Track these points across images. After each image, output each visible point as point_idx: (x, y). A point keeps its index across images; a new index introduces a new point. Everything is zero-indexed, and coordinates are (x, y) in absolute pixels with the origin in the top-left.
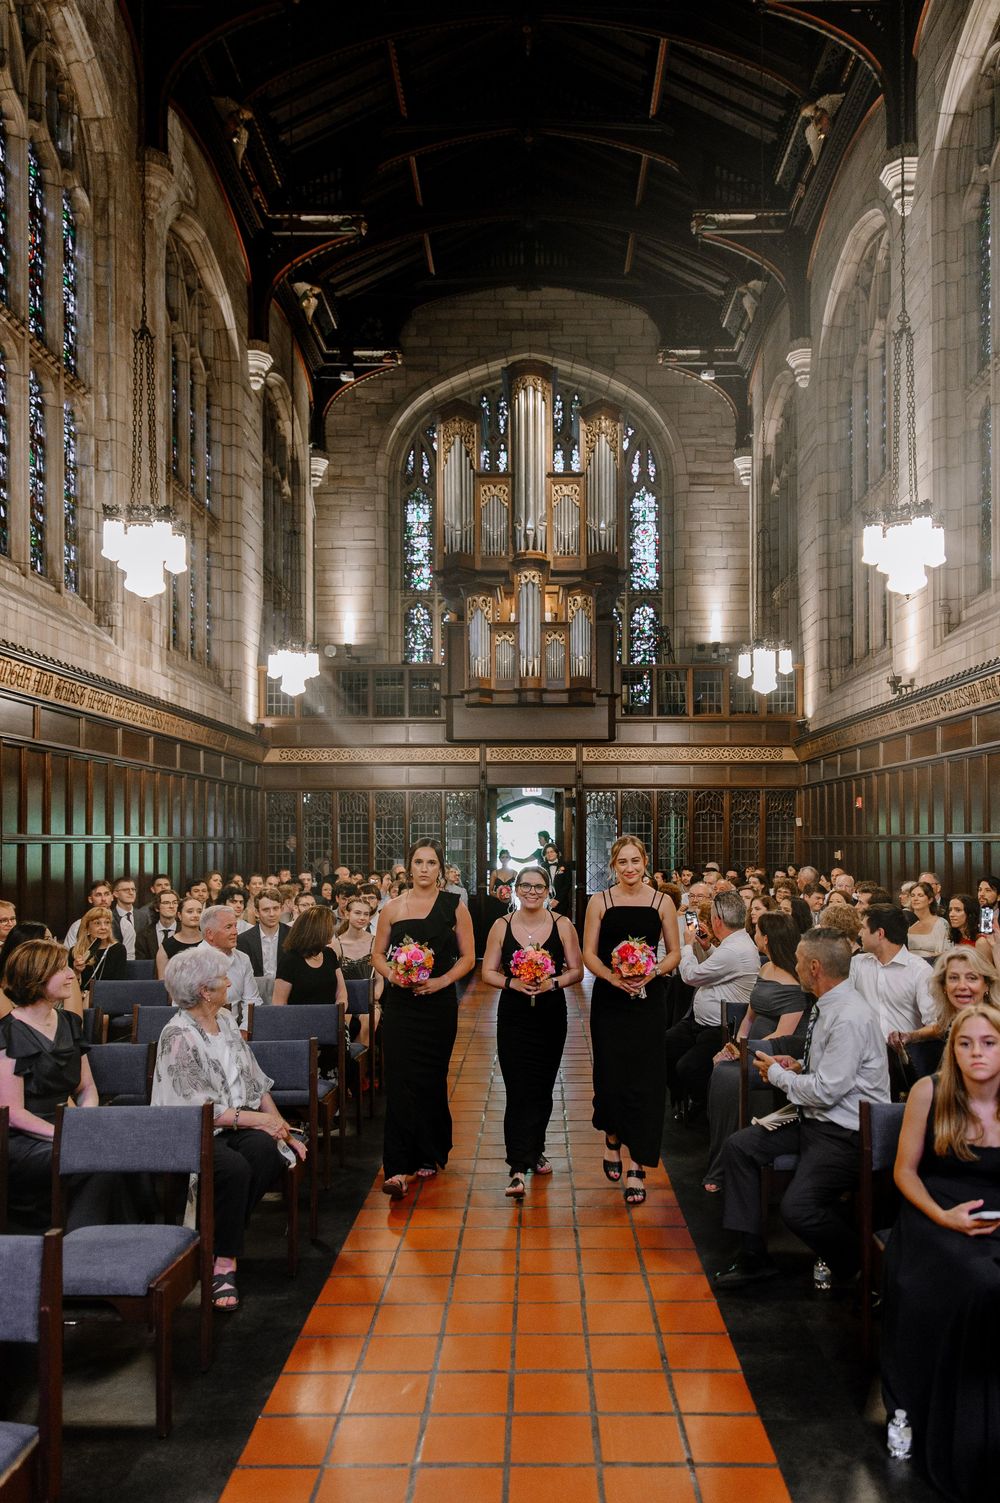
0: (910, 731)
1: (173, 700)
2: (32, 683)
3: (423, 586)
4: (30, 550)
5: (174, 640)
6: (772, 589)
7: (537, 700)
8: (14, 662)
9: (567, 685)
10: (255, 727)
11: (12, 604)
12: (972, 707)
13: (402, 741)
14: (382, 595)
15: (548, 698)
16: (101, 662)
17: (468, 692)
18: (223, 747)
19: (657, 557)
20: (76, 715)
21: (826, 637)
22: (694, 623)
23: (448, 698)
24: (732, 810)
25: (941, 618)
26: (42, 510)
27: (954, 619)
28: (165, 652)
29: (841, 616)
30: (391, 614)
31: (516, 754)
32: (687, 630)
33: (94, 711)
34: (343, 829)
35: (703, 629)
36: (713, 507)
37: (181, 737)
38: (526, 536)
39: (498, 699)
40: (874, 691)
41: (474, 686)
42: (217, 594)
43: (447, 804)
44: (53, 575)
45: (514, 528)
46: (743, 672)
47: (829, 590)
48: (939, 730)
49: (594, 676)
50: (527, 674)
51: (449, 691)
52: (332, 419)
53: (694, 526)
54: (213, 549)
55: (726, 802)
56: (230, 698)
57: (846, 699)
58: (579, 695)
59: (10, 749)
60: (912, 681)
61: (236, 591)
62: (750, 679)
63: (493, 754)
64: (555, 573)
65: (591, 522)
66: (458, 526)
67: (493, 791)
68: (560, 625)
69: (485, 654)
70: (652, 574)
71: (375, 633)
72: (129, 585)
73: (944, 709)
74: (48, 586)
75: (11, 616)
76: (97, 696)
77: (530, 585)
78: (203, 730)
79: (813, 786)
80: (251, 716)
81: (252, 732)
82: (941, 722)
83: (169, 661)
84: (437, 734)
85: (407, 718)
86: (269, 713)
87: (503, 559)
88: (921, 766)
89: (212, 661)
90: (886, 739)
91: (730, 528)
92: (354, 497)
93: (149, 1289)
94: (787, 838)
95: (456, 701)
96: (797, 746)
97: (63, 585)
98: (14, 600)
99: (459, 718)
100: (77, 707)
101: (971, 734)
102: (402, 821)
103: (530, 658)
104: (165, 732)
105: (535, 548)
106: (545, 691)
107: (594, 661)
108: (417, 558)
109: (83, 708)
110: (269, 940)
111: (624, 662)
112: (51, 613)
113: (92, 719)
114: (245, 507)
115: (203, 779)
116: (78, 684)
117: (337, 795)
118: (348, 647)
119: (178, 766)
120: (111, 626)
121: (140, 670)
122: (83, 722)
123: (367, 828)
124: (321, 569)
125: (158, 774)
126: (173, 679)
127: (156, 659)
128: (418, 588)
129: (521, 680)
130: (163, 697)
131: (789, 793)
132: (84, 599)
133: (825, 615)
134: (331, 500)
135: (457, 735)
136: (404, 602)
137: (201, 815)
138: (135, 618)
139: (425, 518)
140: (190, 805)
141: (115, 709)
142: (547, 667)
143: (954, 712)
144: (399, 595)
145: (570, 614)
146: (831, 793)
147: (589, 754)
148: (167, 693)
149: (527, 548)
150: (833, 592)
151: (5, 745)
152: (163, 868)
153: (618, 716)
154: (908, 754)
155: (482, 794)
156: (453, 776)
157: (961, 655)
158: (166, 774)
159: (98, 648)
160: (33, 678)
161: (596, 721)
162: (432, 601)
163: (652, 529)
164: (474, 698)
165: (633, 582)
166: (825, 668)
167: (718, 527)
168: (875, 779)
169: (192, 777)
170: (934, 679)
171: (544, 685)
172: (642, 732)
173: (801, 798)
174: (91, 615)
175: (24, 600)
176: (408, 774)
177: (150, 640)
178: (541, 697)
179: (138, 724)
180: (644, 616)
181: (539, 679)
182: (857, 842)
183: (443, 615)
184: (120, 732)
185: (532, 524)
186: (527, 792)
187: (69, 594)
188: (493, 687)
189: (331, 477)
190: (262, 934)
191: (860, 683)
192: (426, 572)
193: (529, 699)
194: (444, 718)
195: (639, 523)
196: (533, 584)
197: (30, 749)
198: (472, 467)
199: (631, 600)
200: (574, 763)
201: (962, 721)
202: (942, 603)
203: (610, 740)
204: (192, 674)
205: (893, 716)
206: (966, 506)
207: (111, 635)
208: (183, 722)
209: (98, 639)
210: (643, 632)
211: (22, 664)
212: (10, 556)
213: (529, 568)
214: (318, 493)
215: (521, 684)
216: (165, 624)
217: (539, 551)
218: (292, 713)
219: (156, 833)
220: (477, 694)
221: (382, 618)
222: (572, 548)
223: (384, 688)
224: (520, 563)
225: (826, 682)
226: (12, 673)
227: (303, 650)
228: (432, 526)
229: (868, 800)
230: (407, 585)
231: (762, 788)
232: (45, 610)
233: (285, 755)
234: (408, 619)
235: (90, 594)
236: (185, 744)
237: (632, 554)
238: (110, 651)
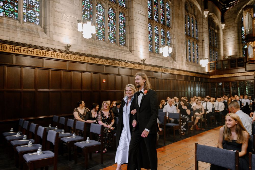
1: (188, 70)
2: (160, 70)
5: (190, 60)
13: (236, 72)
14: (237, 45)
16: (173, 66)
17: (248, 61)
23: (245, 63)
33: (172, 73)
34: (225, 89)
52: (226, 16)
56: (201, 68)
59: (157, 79)
66: (248, 29)
69: (252, 53)
71: (236, 53)
78: (194, 74)
80: (207, 71)
81: (207, 73)
83: (187, 64)
84: (244, 70)
85: (237, 68)
86: (210, 70)
89: (199, 63)
92: (230, 29)
99: (247, 66)
102: (237, 87)
112: (165, 60)
114: (204, 37)
115: (195, 82)
116: (168, 69)
118: (230, 56)
119: (189, 80)
120: (176, 60)
121: (181, 66)
123: (230, 89)
124: (224, 43)
126: (188, 67)
127: (184, 64)
130: (185, 70)
132: (172, 57)
134: (226, 31)
138: (180, 59)
144: (241, 45)
156: (248, 78)
158: (186, 81)
159: (172, 64)
174: (173, 59)
176: (238, 78)
177: (183, 61)
179: (180, 74)
184: (177, 76)
189: (226, 27)
194: (244, 67)
198: (251, 17)
204: (193, 65)
207: (176, 62)
208: (190, 73)
211: (158, 68)
214: (223, 30)
220: (250, 61)
236: (190, 76)
238: (175, 64)
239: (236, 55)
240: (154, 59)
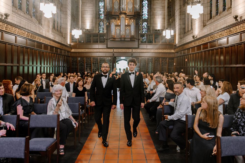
0: (196, 46)
1: (54, 39)
2: (26, 35)
3: (102, 18)
4: (26, 9)
5: (54, 27)
6: (170, 19)
7: (124, 40)
8: (22, 31)
9: (130, 37)
10: (69, 45)
11: (22, 19)
12: (208, 41)
13: (98, 48)
14: (94, 19)
15: (126, 40)
16: (39, 31)
17: (111, 38)
18: (63, 48)
19: (148, 13)
20: (34, 41)
21: (180, 28)
22: (155, 26)
23: (107, 39)
24: (162, 62)
25: (202, 24)
26: (28, 2)
27: (205, 25)
28: (52, 29)
29: (183, 24)
30: (96, 24)
31: (120, 50)
32: (153, 27)
33: (38, 41)
34: (86, 65)
35: (157, 27)
36: (158, 3)
37: (55, 46)
38: (122, 8)
39: (116, 40)
40: (189, 38)
41: (112, 37)
42: (62, 19)
43: (106, 60)
44: (30, 14)
45: (120, 7)
46: (164, 34)
47: (181, 19)
48: (202, 46)
49: (135, 35)
50: (122, 35)
51: (107, 38)
53: (155, 7)
54: (62, 10)
55: (160, 60)
56: (65, 39)
57: (184, 40)
58: (132, 39)
59: (21, 48)
60: (197, 36)
61: (66, 18)
62: (165, 36)
63: (115, 50)
64: (128, 16)
65: (135, 6)
66: (109, 6)
67: (115, 57)
68: (129, 25)
69: (114, 31)
70: (147, 16)
71: (93, 27)
72: (45, 16)
73: (203, 42)
74: (29, 16)
75: (22, 22)
76: (39, 38)
77: (123, 18)
78: (59, 45)
79: (177, 57)
80: (69, 43)
82: (203, 44)
83: (53, 32)
84: (105, 46)
85: (99, 43)
86: (72, 42)
87: (118, 13)
88: (198, 53)
89: (61, 31)
90: (191, 48)
91: (162, 7)
92: (89, 1)
93: (47, 150)
94: (172, 67)
95: (108, 40)
96: (174, 49)
97: (32, 16)
98: (23, 19)
99: (109, 43)
100: (35, 40)
101: (208, 47)
102: (98, 63)
103: (123, 32)
104: (52, 45)
105: (124, 11)
106: (126, 38)
107: (135, 32)
108: (101, 12)
109: (36, 40)
110: (71, 85)
111: (141, 33)
112: (30, 21)
113: (38, 42)
114: (68, 2)
115: (59, 55)
116: (35, 35)
117: (85, 58)
118: (88, 30)
119: (54, 52)
120: (41, 24)
121: (47, 33)
122: (36, 43)
123: (91, 65)
124: (83, 15)
125: (50, 53)
126: (54, 35)
127: (50, 31)
128: (101, 18)
129: (121, 36)
130: (51, 38)
131: (173, 58)
132: (36, 19)
133: (180, 24)
134: (85, 1)
135: (108, 47)
136: (99, 21)
137: (59, 61)
138: (46, 23)
139: (103, 5)
140: (57, 60)
141: (42, 41)
142: (126, 34)
143: (205, 42)
144: (98, 20)
145: (131, 23)
146: (181, 58)
147: (134, 50)
148: (52, 38)
149: (122, 11)
150: (182, 20)
151: (20, 47)
152: (51, 72)
153: (140, 43)
154: (196, 51)
155: (113, 58)
156: (107, 55)
157: (206, 31)
158: (52, 53)
159: (39, 28)
160: (26, 34)
161: (136, 44)
162: (104, 21)
163: (147, 7)
164: (112, 39)
165: (143, 18)
166: (180, 34)
167: (159, 7)
168: (189, 55)
169: (57, 54)
170: (201, 36)
171: (125, 37)
172: (144, 46)
173: (175, 59)
174: (38, 22)
175: (25, 19)
176: (99, 54)
177: (49, 27)
178: (125, 39)
179: (46, 43)
180: (145, 24)
181: (125, 36)
182: (186, 68)
183: (106, 24)
184: (43, 45)
185: (123, 6)
186: (122, 58)
187: (33, 18)
188: (116, 37)
190: (70, 84)
191: (186, 37)
192: (103, 15)
193: (122, 40)
194: (106, 43)
195: (144, 6)
196: (124, 17)
197: (25, 48)
199: (142, 21)
200: (131, 52)
201: (206, 44)
202: (203, 21)
203: (138, 48)
204: (57, 34)
205: (193, 43)
206: (207, 3)
207: (41, 26)
208: (55, 43)
209: (39, 27)
210: (145, 27)
211: (24, 31)
212: (22, 10)
213: (123, 14)
215: (121, 37)
216: (52, 24)
217: (125, 11)
218: (76, 42)
219: (50, 65)
220: (113, 39)
221: (94, 24)
222: (131, 11)
223: (94, 38)
224: (121, 13)
225: (180, 37)
226: (22, 33)
227: (79, 29)
228: (104, 7)
229: (188, 60)
230: (99, 18)
231: (168, 57)
232: (29, 21)
233: (75, 50)
234: (99, 24)
235: (38, 18)
236: (56, 48)
237: (143, 12)
238: (41, 29)
239: (93, 30)
240: (18, 17)
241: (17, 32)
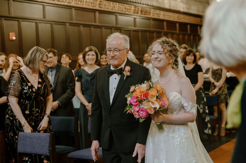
2: (132, 11)
20: (148, 19)
33: (155, 17)
37: (189, 22)
76: (156, 12)
100: (149, 16)
109: (151, 16)
113: (154, 19)
116: (148, 9)
119: (189, 32)
125: (181, 35)
141: (162, 15)
148: (183, 8)
158: (184, 35)
160: (132, 9)
184: (165, 23)
197: (133, 31)
211: (128, 5)
226: (125, 8)
236: (191, 25)
241: (117, 9)
